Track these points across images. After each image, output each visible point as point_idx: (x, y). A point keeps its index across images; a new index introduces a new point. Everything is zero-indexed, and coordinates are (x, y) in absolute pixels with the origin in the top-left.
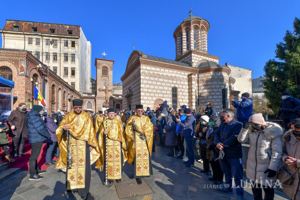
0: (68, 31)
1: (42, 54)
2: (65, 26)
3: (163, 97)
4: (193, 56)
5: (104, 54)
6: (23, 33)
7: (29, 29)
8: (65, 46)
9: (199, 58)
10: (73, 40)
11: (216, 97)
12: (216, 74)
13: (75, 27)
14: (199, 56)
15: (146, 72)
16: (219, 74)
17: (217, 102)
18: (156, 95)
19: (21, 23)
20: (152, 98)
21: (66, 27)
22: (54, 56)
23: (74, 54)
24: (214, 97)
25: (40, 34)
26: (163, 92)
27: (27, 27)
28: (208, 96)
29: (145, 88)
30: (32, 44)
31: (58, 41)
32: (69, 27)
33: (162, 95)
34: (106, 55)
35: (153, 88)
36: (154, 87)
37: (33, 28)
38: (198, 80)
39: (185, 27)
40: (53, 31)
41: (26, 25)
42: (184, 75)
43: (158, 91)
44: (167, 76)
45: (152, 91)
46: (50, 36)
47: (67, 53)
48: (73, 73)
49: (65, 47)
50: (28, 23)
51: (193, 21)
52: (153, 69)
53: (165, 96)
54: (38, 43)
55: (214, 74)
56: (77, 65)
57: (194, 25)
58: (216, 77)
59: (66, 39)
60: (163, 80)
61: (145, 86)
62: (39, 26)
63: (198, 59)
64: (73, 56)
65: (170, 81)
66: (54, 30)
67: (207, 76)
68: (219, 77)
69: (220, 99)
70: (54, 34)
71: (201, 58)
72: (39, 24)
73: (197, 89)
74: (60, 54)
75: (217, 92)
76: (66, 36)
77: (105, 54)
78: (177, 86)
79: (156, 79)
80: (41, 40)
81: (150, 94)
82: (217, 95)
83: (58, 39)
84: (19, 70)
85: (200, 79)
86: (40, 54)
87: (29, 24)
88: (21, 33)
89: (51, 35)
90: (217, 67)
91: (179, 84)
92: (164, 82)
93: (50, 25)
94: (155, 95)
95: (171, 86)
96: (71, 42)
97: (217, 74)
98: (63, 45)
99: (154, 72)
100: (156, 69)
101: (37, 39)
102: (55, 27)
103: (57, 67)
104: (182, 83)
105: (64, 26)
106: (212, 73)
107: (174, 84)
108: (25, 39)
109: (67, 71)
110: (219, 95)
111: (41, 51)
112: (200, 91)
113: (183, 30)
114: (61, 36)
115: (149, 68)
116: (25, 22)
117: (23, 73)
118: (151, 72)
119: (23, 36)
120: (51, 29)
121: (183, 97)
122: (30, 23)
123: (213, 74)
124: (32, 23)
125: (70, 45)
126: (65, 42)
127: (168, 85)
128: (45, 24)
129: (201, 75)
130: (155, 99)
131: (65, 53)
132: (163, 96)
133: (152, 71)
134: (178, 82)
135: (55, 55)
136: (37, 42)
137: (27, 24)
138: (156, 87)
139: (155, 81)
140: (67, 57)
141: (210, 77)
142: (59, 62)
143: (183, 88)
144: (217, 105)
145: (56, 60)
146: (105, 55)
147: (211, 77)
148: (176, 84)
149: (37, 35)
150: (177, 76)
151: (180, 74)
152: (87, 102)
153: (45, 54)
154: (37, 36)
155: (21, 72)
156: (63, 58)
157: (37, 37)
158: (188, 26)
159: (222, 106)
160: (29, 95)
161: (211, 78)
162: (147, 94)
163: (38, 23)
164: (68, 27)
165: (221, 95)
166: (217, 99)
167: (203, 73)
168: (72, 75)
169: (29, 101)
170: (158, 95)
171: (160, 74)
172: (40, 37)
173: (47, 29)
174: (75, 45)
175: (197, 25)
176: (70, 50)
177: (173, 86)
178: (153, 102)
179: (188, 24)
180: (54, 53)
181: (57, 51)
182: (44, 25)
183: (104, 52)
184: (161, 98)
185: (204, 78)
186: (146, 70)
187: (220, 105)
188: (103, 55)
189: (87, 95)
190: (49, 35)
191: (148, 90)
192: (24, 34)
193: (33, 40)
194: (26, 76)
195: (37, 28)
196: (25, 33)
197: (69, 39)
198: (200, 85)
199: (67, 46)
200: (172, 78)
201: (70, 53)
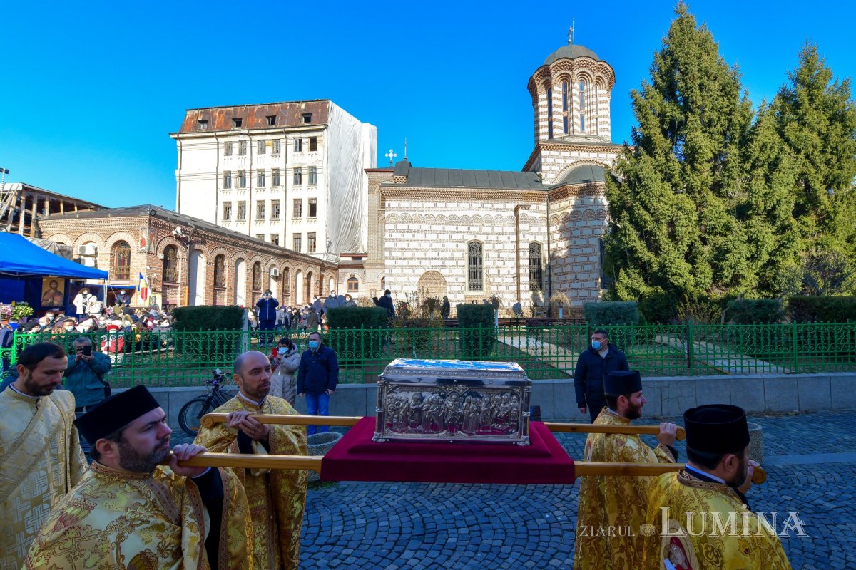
0: (303, 115)
1: (251, 173)
2: (297, 105)
3: (443, 267)
4: (546, 157)
5: (391, 155)
6: (213, 134)
7: (226, 123)
8: (296, 150)
9: (565, 158)
10: (312, 135)
11: (584, 259)
12: (582, 202)
13: (318, 104)
14: (565, 154)
15: (399, 213)
16: (592, 200)
17: (585, 272)
18: (424, 263)
19: (213, 113)
20: (414, 271)
21: (299, 107)
22: (274, 175)
23: (315, 168)
24: (579, 259)
25: (246, 132)
26: (441, 254)
27: (223, 120)
28: (565, 258)
29: (395, 250)
30: (231, 155)
31: (281, 141)
32: (306, 106)
33: (440, 263)
34: (396, 155)
35: (417, 247)
36: (420, 245)
37: (234, 120)
38: (548, 218)
39: (542, 81)
40: (272, 120)
41: (222, 115)
42: (504, 210)
43: (430, 254)
44: (452, 217)
45: (414, 254)
46: (266, 134)
47: (299, 166)
48: (313, 211)
49: (296, 153)
50: (224, 109)
51: (554, 64)
52: (416, 205)
53: (448, 263)
54: (242, 152)
55: (578, 202)
56: (320, 193)
57: (559, 73)
58: (583, 210)
59: (298, 135)
60: (444, 228)
61: (396, 245)
62: (245, 113)
63: (559, 161)
64: (313, 171)
65: (462, 228)
66: (275, 116)
67: (564, 208)
68: (592, 208)
69: (593, 263)
70: (274, 126)
71: (570, 157)
72: (246, 110)
73: (546, 239)
74: (286, 171)
75: (586, 246)
76: (296, 129)
77: (393, 153)
78: (481, 238)
79: (425, 227)
80: (249, 144)
81: (408, 263)
82: (585, 255)
83: (282, 136)
84: (139, 245)
85: (552, 214)
86: (247, 174)
87: (228, 113)
88: (211, 134)
89: (268, 131)
90: (582, 185)
91: (487, 234)
92: (444, 232)
93: (266, 108)
94: (420, 263)
95: (465, 239)
96: (308, 140)
97: (586, 202)
98: (291, 148)
99: (419, 212)
100: (423, 205)
101: (241, 142)
102: (278, 110)
103: (279, 201)
104: (497, 229)
105: (295, 105)
106: (572, 200)
107: (474, 233)
108: (218, 147)
109: (301, 206)
110: (590, 254)
111: (247, 169)
112: (553, 246)
113: (538, 87)
114: (286, 130)
115: (405, 205)
116: (219, 109)
117: (144, 248)
118: (411, 213)
119: (214, 140)
120: (268, 117)
121: (500, 263)
122: (229, 109)
123: (576, 202)
124: (232, 109)
125: (306, 146)
126: (296, 142)
127: (459, 237)
128: (257, 107)
129: (554, 206)
130: (421, 271)
131: (296, 166)
132: (444, 263)
133: (415, 209)
134: (486, 229)
135: (276, 176)
136: (240, 150)
137: (223, 111)
138: (425, 245)
139: (422, 231)
140: (300, 175)
141: (569, 211)
142: (284, 189)
143: (498, 242)
144: (587, 280)
145: (279, 184)
146: (393, 157)
147: (572, 210)
148: (481, 233)
149: (241, 134)
150: (482, 213)
151: (493, 209)
152: (348, 277)
153: (256, 174)
154: (241, 136)
155: (141, 247)
156: (291, 179)
157: (241, 138)
158: (548, 78)
159: (600, 281)
160: (155, 281)
161: (572, 213)
162: (401, 263)
163: (244, 108)
164: (303, 106)
165: (596, 255)
166: (585, 263)
167: (557, 199)
168: (311, 215)
169: (154, 291)
170: (430, 263)
171: (435, 214)
172: (247, 138)
173: (261, 117)
174: (318, 145)
175: (566, 71)
176: (306, 159)
177: (470, 238)
178: (417, 279)
179: (546, 73)
180: (273, 170)
181: (279, 163)
182: (256, 110)
183: (391, 151)
184: (437, 270)
185: (559, 213)
186: (400, 209)
187: (593, 279)
188: (389, 157)
189: (350, 259)
190: (263, 131)
191: (402, 254)
192: (217, 136)
193: (234, 145)
194: (148, 253)
195: (241, 119)
196: (218, 134)
197: (303, 135)
198: (552, 229)
199: (300, 150)
200: (466, 220)
201: (306, 166)
